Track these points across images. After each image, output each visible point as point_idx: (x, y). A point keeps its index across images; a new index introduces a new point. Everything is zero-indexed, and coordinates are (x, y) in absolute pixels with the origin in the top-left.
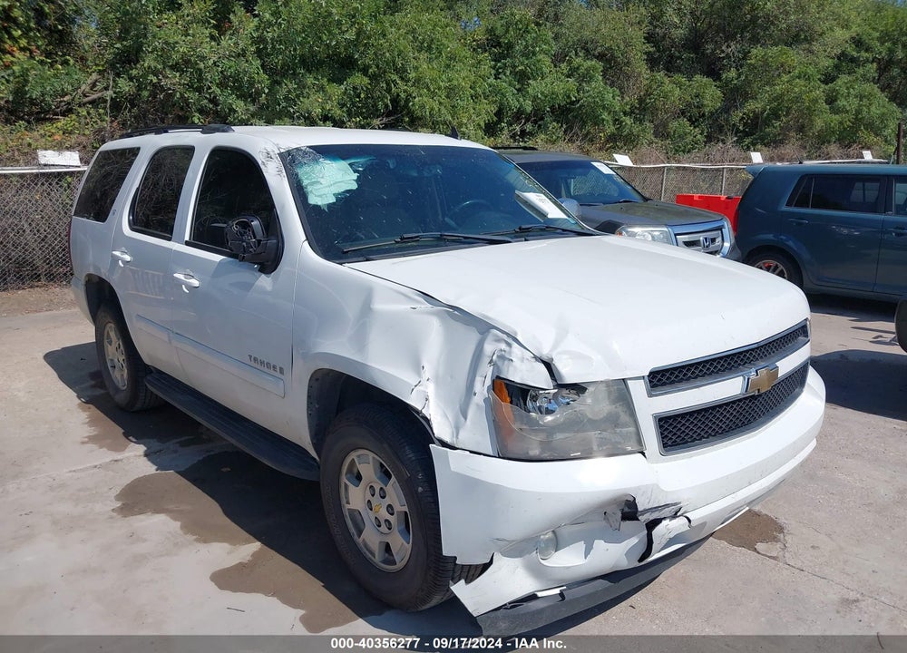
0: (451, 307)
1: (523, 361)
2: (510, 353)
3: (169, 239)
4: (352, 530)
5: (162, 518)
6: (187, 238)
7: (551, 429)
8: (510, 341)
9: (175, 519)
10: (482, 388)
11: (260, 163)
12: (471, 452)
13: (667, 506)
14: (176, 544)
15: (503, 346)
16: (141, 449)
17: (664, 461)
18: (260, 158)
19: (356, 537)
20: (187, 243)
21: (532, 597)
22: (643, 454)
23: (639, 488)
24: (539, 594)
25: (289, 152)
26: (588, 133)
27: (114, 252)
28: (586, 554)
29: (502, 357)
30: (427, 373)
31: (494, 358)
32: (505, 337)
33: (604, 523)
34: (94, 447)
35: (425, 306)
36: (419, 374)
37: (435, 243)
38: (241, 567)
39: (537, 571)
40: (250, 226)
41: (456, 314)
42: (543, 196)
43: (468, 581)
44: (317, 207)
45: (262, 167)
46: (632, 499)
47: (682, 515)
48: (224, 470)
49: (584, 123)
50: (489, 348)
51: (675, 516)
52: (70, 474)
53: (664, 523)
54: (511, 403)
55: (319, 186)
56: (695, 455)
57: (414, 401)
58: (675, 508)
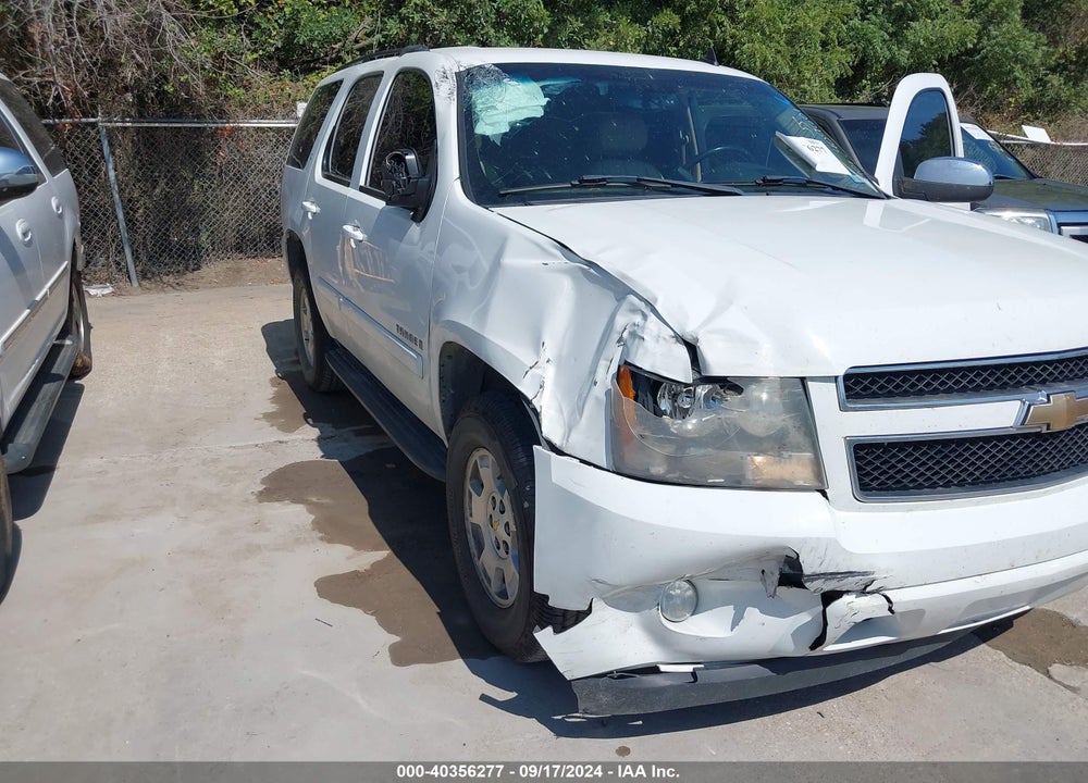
0: (591, 264)
1: (658, 341)
2: (643, 328)
3: (348, 185)
4: (474, 550)
5: (300, 508)
6: (362, 183)
7: (683, 442)
8: (647, 311)
9: (310, 512)
10: (605, 376)
11: (433, 84)
12: (582, 461)
13: (851, 574)
14: (297, 540)
15: (638, 319)
16: (315, 432)
17: (859, 510)
18: (434, 78)
19: (476, 559)
20: (362, 189)
21: (653, 670)
22: (824, 494)
23: (805, 540)
24: (663, 668)
25: (468, 71)
26: (992, 96)
27: (304, 203)
28: (735, 623)
29: (633, 335)
30: (549, 351)
31: (625, 335)
32: (642, 305)
33: (760, 585)
34: (264, 423)
35: (560, 260)
36: (538, 353)
37: (629, 190)
38: (354, 577)
39: (660, 637)
40: (404, 160)
41: (593, 273)
42: (820, 144)
43: (557, 631)
44: (485, 138)
45: (434, 89)
46: (794, 556)
47: (877, 591)
48: (388, 466)
49: (985, 82)
50: (621, 321)
51: (863, 592)
52: (227, 450)
53: (846, 598)
54: (636, 399)
55: (495, 112)
56: (917, 509)
57: (526, 387)
58: (866, 579)
